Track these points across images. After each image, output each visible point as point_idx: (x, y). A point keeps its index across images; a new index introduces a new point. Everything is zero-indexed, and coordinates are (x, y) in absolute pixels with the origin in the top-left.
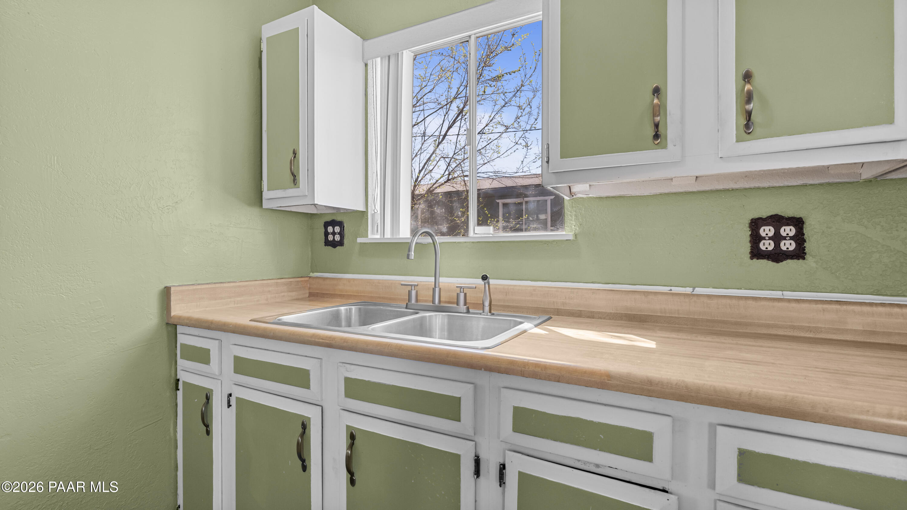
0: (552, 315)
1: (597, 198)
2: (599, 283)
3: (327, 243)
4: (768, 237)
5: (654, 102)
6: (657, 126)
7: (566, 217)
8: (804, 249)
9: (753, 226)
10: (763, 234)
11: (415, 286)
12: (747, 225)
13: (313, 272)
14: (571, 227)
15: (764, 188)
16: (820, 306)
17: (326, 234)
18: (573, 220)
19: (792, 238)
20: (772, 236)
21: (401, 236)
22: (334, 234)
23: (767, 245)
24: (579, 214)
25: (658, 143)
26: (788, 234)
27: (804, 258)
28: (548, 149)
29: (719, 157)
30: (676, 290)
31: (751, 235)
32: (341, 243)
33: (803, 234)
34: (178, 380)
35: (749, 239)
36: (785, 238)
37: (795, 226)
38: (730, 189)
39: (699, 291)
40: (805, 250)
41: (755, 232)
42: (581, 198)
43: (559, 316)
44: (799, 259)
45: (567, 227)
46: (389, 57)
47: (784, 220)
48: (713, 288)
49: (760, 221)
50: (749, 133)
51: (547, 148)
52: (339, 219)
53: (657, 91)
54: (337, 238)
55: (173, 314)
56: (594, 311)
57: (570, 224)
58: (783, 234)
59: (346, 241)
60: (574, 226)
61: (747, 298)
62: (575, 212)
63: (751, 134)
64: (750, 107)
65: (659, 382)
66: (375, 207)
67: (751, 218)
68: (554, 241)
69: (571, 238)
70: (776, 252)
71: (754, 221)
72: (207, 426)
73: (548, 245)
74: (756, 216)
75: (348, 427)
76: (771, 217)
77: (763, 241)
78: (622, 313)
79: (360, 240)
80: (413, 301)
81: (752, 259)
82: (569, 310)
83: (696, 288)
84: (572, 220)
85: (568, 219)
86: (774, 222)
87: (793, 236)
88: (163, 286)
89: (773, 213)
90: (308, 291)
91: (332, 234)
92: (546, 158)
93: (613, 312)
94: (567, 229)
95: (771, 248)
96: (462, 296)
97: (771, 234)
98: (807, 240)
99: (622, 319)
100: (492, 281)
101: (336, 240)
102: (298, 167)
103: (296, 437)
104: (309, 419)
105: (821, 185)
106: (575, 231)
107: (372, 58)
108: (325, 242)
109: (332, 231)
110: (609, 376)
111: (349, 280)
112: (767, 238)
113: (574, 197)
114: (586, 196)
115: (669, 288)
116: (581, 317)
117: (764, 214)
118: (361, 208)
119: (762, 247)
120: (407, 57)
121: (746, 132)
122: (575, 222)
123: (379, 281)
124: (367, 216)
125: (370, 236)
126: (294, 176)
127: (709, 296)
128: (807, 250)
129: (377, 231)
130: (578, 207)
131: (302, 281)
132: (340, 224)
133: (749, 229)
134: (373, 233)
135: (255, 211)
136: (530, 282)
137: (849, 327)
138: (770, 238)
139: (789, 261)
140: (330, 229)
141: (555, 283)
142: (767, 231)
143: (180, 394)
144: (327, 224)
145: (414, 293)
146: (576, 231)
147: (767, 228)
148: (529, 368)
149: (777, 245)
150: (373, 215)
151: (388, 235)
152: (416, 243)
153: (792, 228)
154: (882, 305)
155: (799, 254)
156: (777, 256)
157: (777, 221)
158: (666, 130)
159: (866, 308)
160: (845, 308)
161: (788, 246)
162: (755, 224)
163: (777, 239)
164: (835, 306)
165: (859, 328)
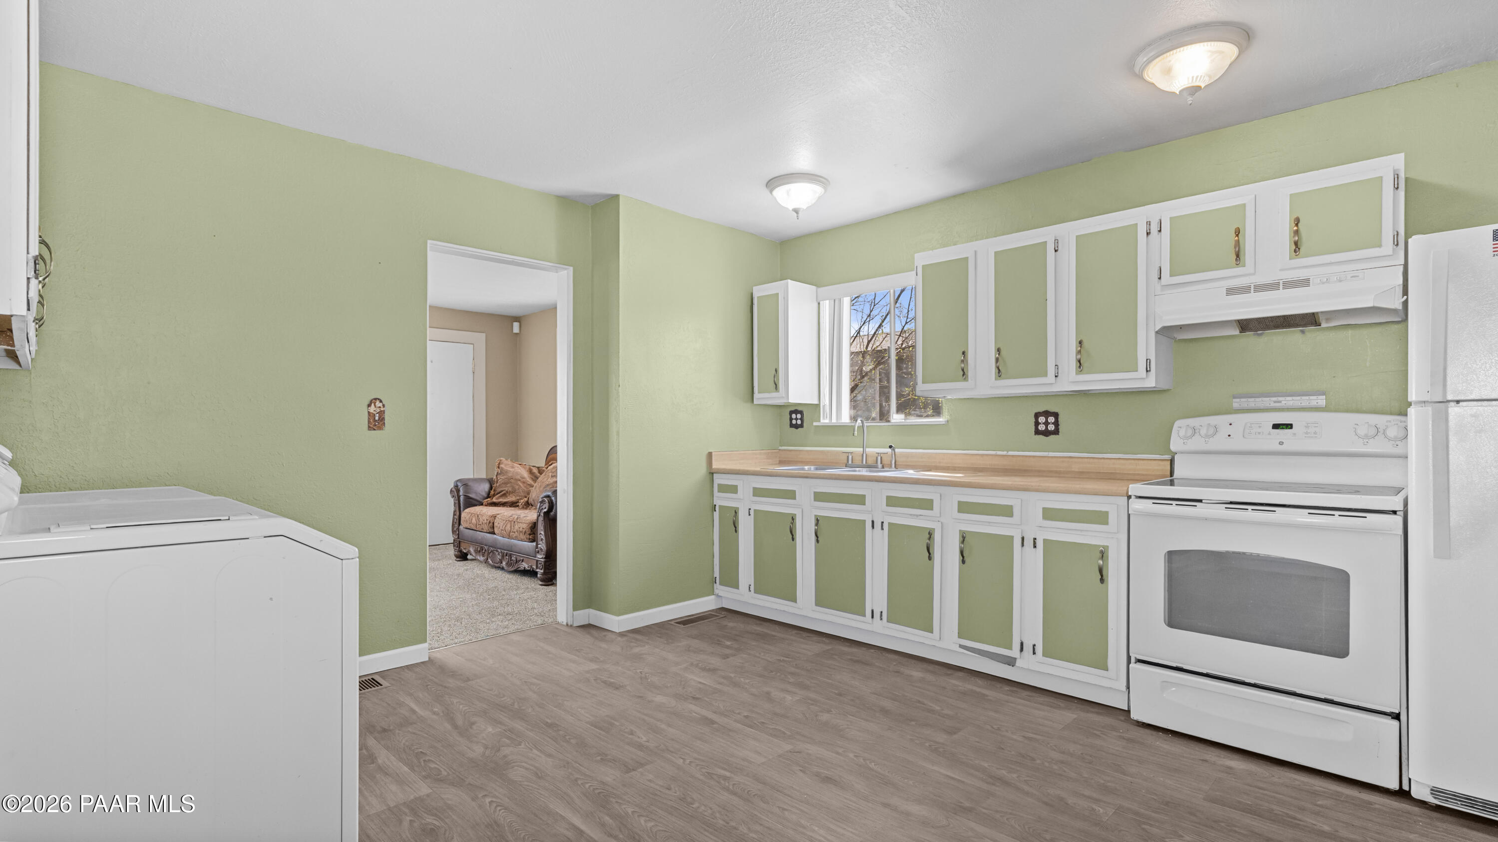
0: (932, 469)
2: (960, 450)
3: (792, 426)
5: (962, 358)
6: (964, 370)
7: (943, 410)
8: (1058, 429)
10: (1040, 421)
11: (851, 453)
12: (1034, 416)
13: (781, 446)
14: (946, 416)
15: (1042, 396)
16: (1061, 459)
17: (791, 419)
18: (947, 411)
19: (1053, 423)
21: (843, 421)
22: (796, 419)
23: (1042, 427)
25: (965, 378)
26: (1051, 421)
27: (1058, 434)
30: (999, 452)
31: (1035, 422)
32: (801, 426)
33: (1059, 421)
34: (715, 505)
35: (1034, 424)
36: (1050, 424)
37: (1054, 417)
39: (1011, 453)
41: (1037, 420)
43: (936, 470)
44: (1056, 435)
45: (944, 416)
46: (835, 300)
47: (1050, 414)
48: (1016, 451)
49: (1039, 413)
50: (999, 377)
52: (800, 409)
53: (964, 353)
54: (799, 422)
55: (713, 467)
57: (946, 414)
58: (1049, 421)
59: (805, 424)
60: (948, 415)
61: (1030, 456)
62: (948, 406)
64: (999, 365)
66: (825, 401)
67: (1035, 412)
68: (932, 424)
69: (944, 422)
70: (1046, 431)
72: (735, 527)
73: (928, 427)
74: (1037, 411)
75: (815, 515)
76: (1044, 412)
77: (1040, 425)
79: (815, 424)
80: (850, 462)
81: (1035, 435)
82: (942, 466)
83: (1009, 452)
85: (945, 411)
86: (1045, 414)
88: (707, 452)
89: (1045, 410)
90: (778, 460)
91: (795, 419)
95: (1044, 429)
96: (879, 458)
97: (1044, 421)
98: (1060, 425)
100: (897, 450)
101: (798, 423)
102: (778, 379)
103: (789, 524)
104: (795, 515)
106: (947, 419)
107: (823, 300)
108: (790, 425)
109: (795, 417)
111: (807, 451)
113: (946, 398)
115: (996, 451)
117: (1041, 410)
118: (816, 402)
119: (1040, 429)
120: (847, 301)
122: (948, 413)
123: (828, 452)
124: (820, 407)
125: (822, 421)
126: (776, 385)
127: (1013, 456)
128: (1060, 430)
129: (827, 417)
130: (949, 404)
131: (775, 452)
132: (801, 412)
133: (1034, 418)
134: (824, 419)
135: (749, 405)
136: (922, 450)
137: (1073, 470)
138: (1043, 423)
139: (1052, 436)
140: (794, 416)
141: (936, 450)
142: (1042, 419)
143: (716, 515)
144: (791, 413)
145: (850, 457)
146: (950, 418)
149: (1047, 427)
150: (824, 406)
151: (834, 420)
152: (858, 427)
153: (1053, 418)
154: (1087, 458)
155: (1056, 432)
156: (1046, 433)
157: (1047, 414)
158: (968, 372)
159: (1080, 460)
160: (1071, 460)
161: (1051, 427)
162: (1037, 415)
163: (1047, 423)
164: (1068, 459)
165: (1077, 470)
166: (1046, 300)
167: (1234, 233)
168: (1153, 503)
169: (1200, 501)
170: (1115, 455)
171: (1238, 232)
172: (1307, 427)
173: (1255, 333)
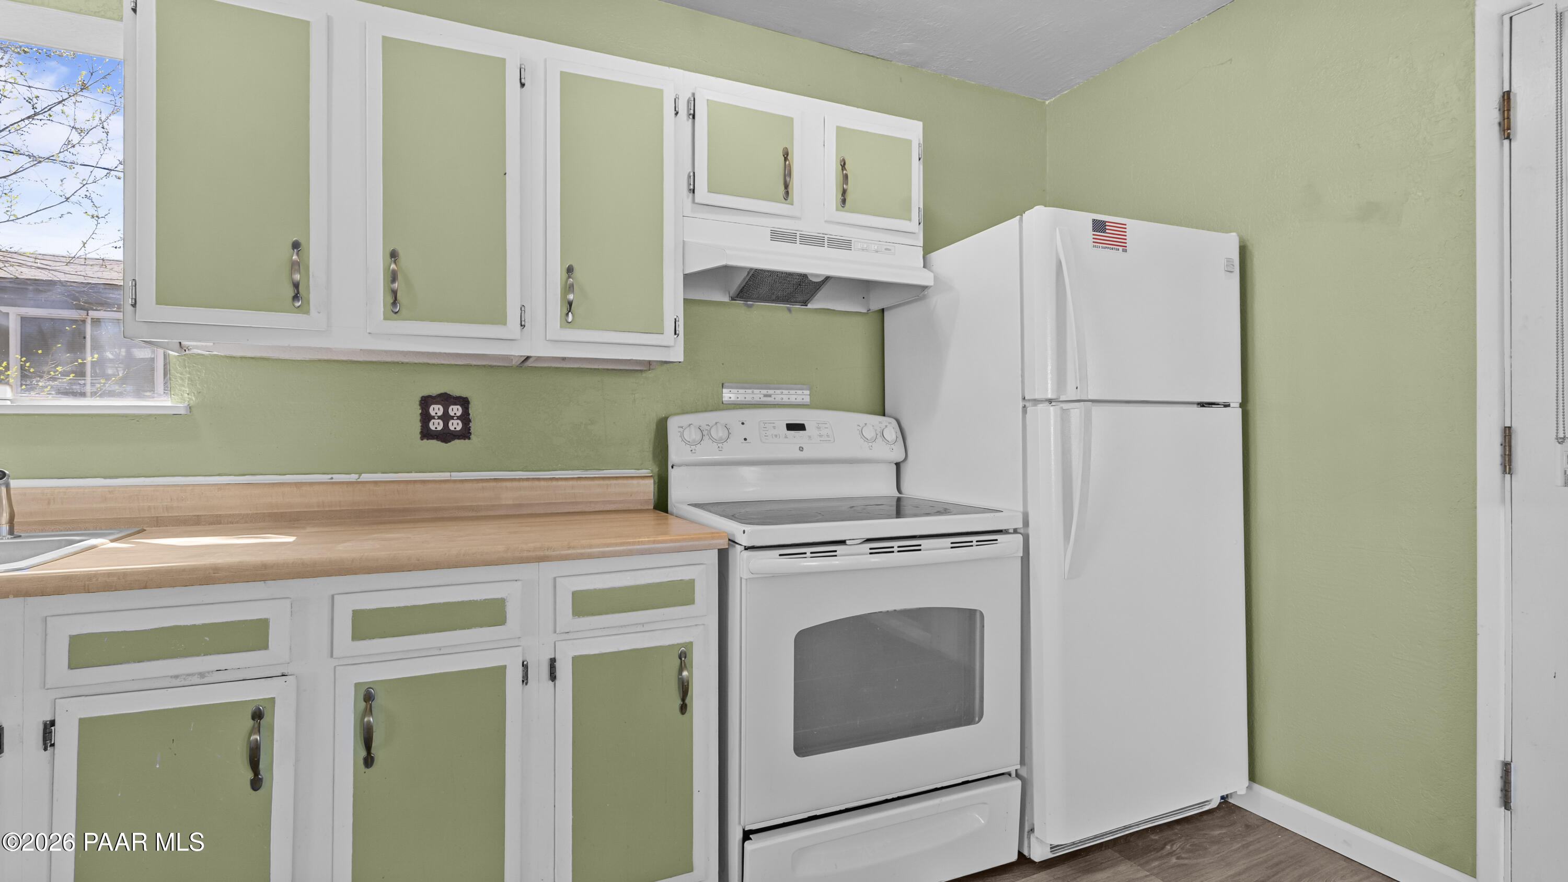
0: (147, 527)
1: (226, 357)
2: (230, 475)
4: (438, 416)
5: (293, 258)
6: (296, 285)
7: (172, 380)
9: (423, 403)
10: (432, 413)
12: (418, 403)
14: (182, 395)
15: (434, 365)
16: (480, 485)
18: (186, 385)
19: (458, 418)
20: (441, 416)
23: (436, 425)
24: (197, 378)
25: (299, 307)
26: (455, 414)
27: (469, 439)
28: (134, 287)
29: (368, 331)
30: (338, 478)
31: (421, 414)
33: (469, 415)
35: (419, 418)
36: (452, 418)
37: (461, 406)
38: (400, 362)
39: (366, 477)
40: (470, 430)
41: (424, 411)
42: (199, 354)
43: (159, 527)
44: (465, 439)
45: (174, 395)
47: (452, 400)
48: (382, 473)
49: (430, 399)
50: (396, 313)
51: (132, 286)
53: (296, 245)
56: (220, 515)
57: (181, 391)
58: (452, 413)
60: (188, 394)
61: (415, 482)
62: (189, 373)
63: (397, 314)
64: (396, 285)
65: (275, 564)
67: (421, 396)
68: (150, 415)
69: (183, 412)
70: (445, 432)
71: (424, 398)
73: (138, 421)
74: (426, 393)
76: (441, 395)
77: (433, 421)
78: (264, 513)
81: (422, 440)
82: (179, 517)
83: (363, 474)
84: (184, 386)
85: (177, 384)
86: (442, 400)
87: (460, 416)
89: (442, 391)
92: (130, 300)
93: (250, 512)
94: (174, 398)
95: (440, 428)
97: (440, 413)
98: (472, 420)
99: (264, 520)
100: (15, 482)
105: (484, 366)
106: (188, 402)
110: (216, 569)
112: (436, 418)
113: (187, 352)
114: (208, 353)
115: (330, 476)
116: (199, 525)
117: (434, 391)
119: (432, 427)
121: (393, 311)
122: (189, 388)
127: (376, 483)
128: (472, 430)
130: (194, 366)
133: (419, 407)
136: (102, 479)
137: (503, 503)
138: (439, 418)
139: (457, 441)
141: (152, 479)
142: (436, 410)
146: (192, 402)
147: (436, 407)
148: (97, 580)
149: (446, 425)
153: (459, 407)
154: (528, 479)
155: (465, 434)
156: (446, 436)
157: (446, 399)
158: (309, 293)
159: (515, 484)
160: (499, 484)
161: (456, 425)
162: (426, 402)
163: (446, 418)
164: (492, 484)
165: (510, 502)
166: (505, 174)
167: (782, 156)
168: (780, 555)
169: (843, 542)
170: (570, 472)
171: (786, 155)
172: (819, 428)
173: (745, 302)
